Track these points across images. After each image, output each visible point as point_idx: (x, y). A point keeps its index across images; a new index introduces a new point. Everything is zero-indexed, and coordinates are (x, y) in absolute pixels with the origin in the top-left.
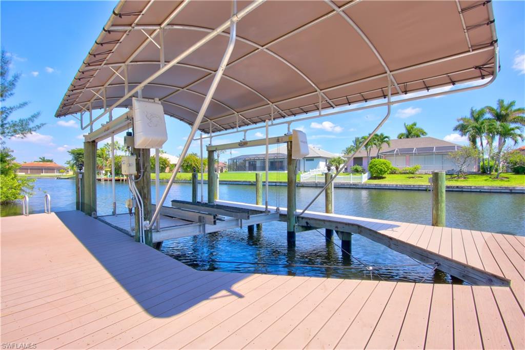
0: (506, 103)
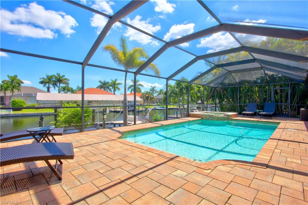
0: (61, 75)
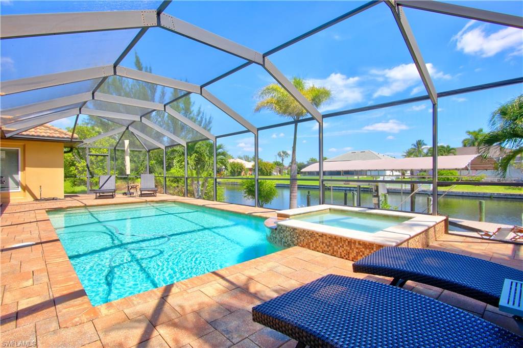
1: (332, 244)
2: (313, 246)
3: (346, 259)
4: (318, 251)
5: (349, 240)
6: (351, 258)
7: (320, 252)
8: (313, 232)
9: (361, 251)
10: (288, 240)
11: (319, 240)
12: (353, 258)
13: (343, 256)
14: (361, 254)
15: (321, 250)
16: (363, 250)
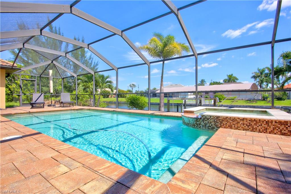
1: (252, 124)
2: (234, 127)
3: (264, 133)
4: (239, 130)
5: (267, 121)
6: (268, 132)
7: (241, 130)
8: (235, 118)
9: (277, 127)
10: (212, 125)
11: (240, 122)
12: (270, 132)
13: (261, 131)
14: (277, 128)
15: (242, 129)
16: (279, 126)
